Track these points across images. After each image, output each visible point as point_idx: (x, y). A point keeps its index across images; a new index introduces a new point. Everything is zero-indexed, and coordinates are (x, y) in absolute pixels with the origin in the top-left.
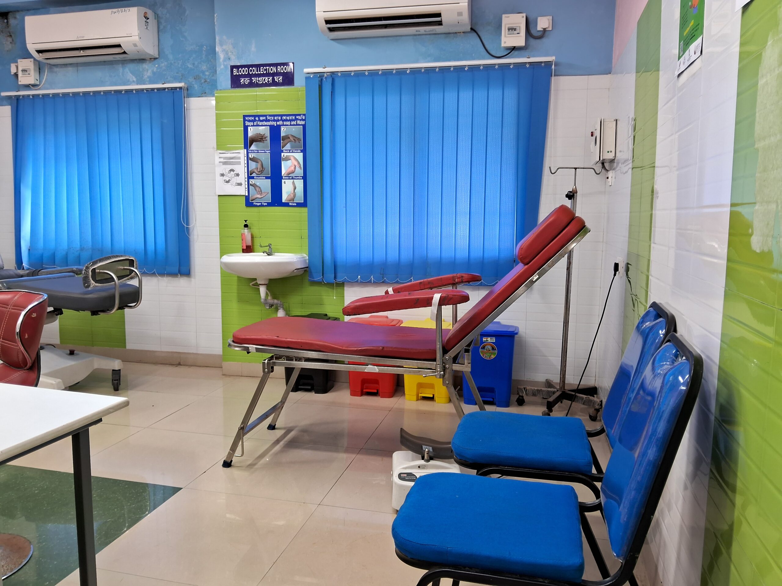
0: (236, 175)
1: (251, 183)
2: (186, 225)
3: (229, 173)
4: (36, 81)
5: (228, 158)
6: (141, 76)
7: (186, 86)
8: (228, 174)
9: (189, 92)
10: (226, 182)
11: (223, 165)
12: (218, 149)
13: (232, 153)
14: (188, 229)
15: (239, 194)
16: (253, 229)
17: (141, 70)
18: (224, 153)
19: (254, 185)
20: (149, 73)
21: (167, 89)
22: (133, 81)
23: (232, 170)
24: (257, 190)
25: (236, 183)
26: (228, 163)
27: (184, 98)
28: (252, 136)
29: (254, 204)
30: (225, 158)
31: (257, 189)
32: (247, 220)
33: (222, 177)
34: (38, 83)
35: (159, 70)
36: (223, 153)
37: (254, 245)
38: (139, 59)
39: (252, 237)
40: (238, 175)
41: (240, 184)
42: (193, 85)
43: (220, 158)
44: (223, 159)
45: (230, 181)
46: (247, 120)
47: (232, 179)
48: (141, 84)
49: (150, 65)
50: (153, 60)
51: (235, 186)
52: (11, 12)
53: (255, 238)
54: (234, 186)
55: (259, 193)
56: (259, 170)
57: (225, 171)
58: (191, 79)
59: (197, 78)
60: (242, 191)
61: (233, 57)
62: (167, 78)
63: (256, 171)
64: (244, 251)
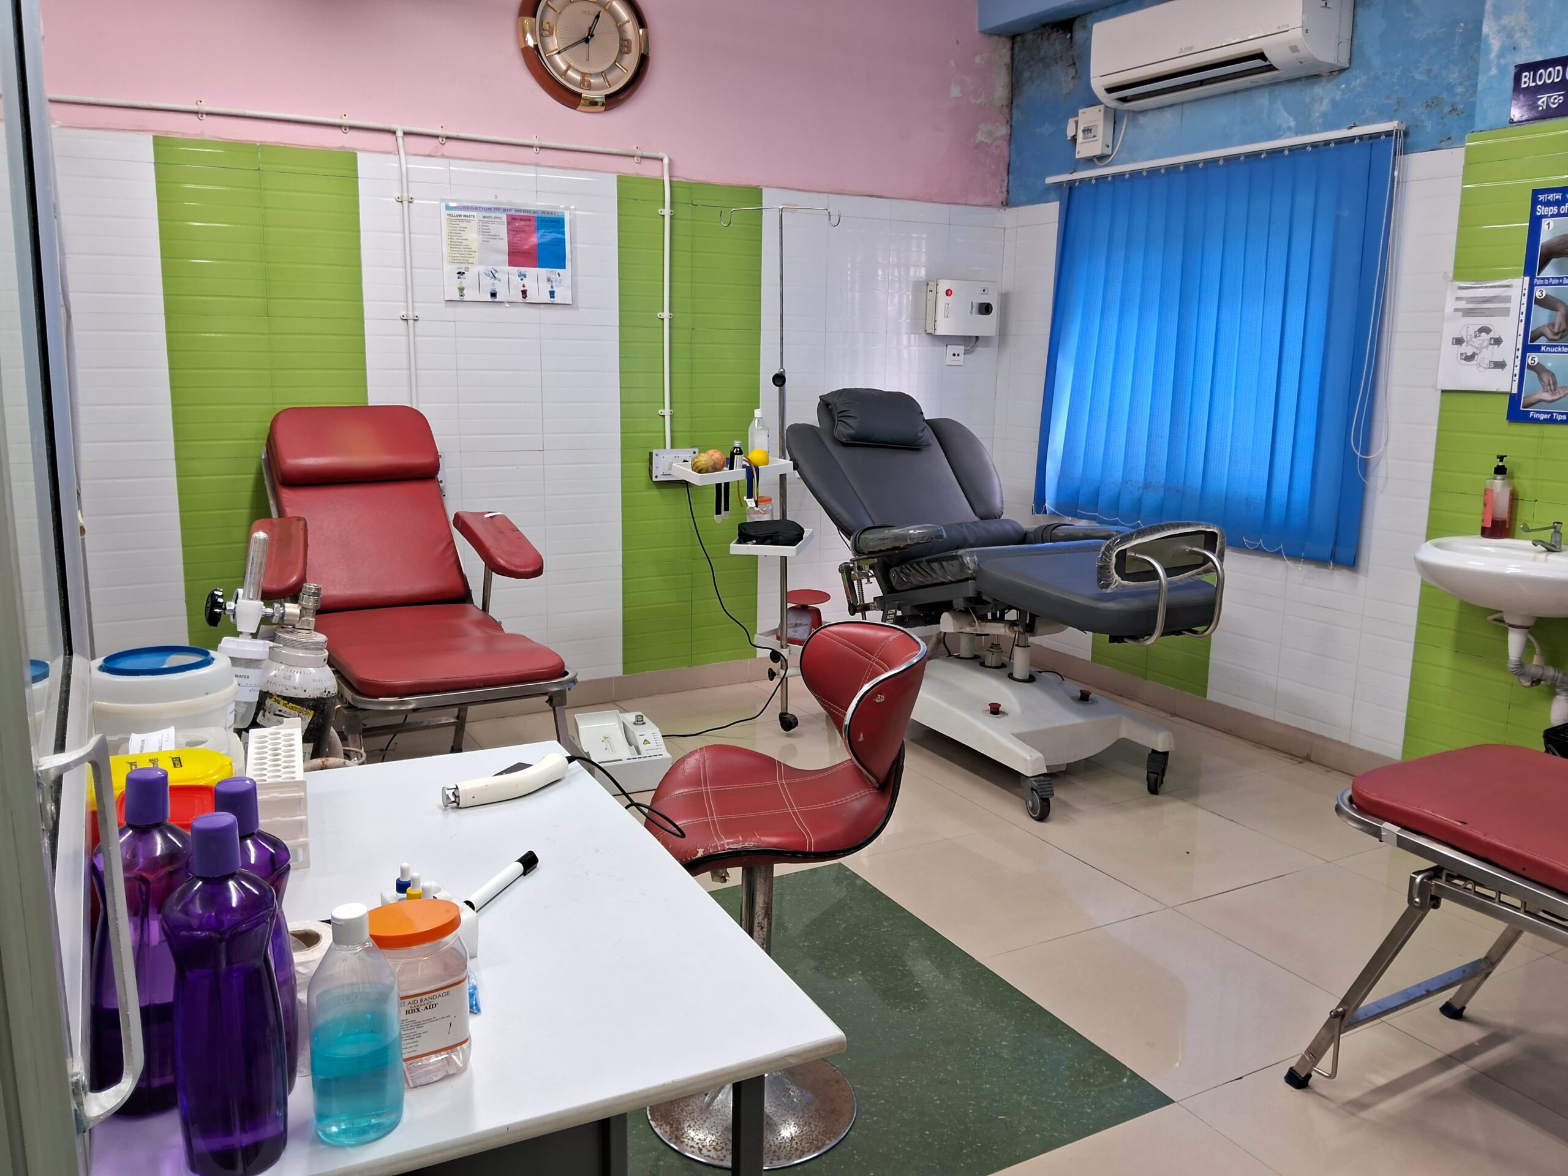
0: (1492, 342)
1: (1529, 361)
2: (1361, 454)
3: (1476, 337)
4: (1106, 148)
5: (1477, 300)
6: (1307, 114)
7: (1403, 128)
8: (1474, 340)
9: (1410, 140)
10: (1465, 359)
11: (1464, 316)
12: (1457, 277)
13: (1491, 287)
14: (1365, 464)
15: (1495, 390)
16: (1518, 478)
17: (1308, 100)
18: (1471, 288)
19: (1538, 369)
20: (1324, 106)
21: (1357, 138)
22: (1289, 128)
23: (1485, 330)
24: (1544, 379)
25: (1490, 362)
26: (1476, 311)
27: (1395, 155)
28: (1549, 242)
29: (1531, 415)
30: (1470, 300)
31: (1545, 377)
32: (1506, 456)
33: (1456, 346)
34: (1108, 151)
35: (1346, 97)
36: (1467, 288)
37: (1516, 520)
38: (1306, 77)
39: (1514, 498)
40: (1498, 341)
41: (1500, 365)
42: (1423, 121)
43: (1458, 299)
44: (1464, 302)
45: (1476, 356)
46: (1542, 203)
47: (1480, 352)
48: (1303, 133)
49: (1329, 86)
50: (1335, 74)
51: (1486, 368)
52: (1079, 16)
53: (1520, 502)
54: (1484, 370)
55: (1549, 388)
56: (1556, 330)
57: (1467, 332)
58: (1418, 110)
59: (1432, 104)
60: (1505, 381)
61: (1525, 43)
62: (1363, 113)
63: (1548, 332)
64: (1487, 532)
